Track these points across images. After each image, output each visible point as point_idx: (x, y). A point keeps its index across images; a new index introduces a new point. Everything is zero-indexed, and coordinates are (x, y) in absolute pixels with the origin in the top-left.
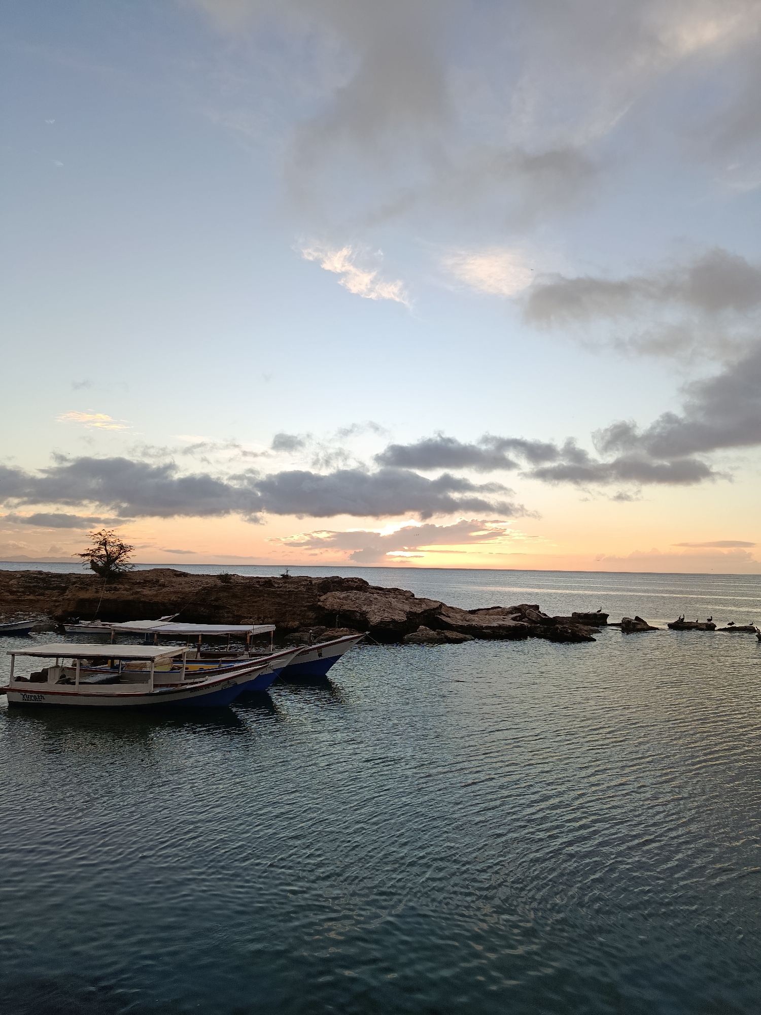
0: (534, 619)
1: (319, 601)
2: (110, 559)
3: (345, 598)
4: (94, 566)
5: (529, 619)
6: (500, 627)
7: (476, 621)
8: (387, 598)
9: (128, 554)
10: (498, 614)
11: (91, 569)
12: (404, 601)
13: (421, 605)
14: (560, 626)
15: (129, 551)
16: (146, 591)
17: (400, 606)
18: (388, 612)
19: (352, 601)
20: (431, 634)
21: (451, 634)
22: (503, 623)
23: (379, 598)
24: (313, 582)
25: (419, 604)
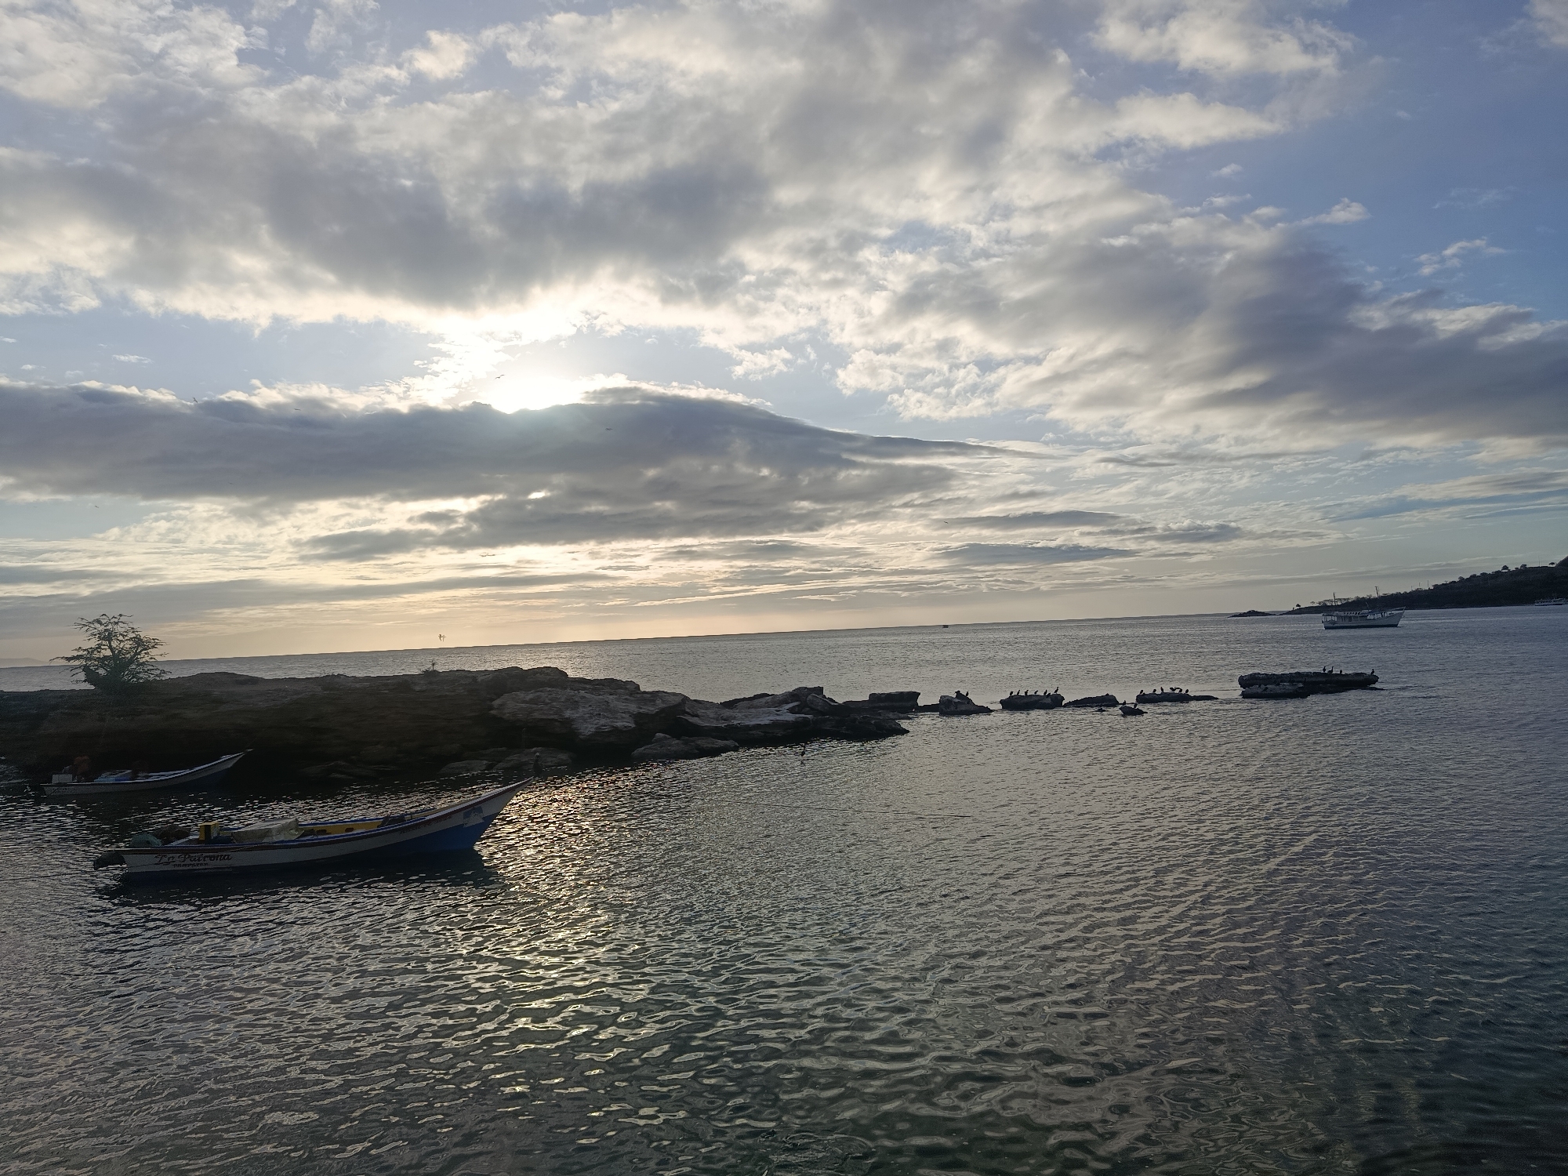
0: (819, 708)
1: (492, 708)
2: (119, 663)
3: (531, 701)
4: (91, 677)
5: (812, 709)
6: (775, 724)
7: (740, 718)
8: (599, 695)
9: (153, 652)
10: (767, 705)
11: (85, 681)
12: (628, 697)
13: (654, 701)
14: (859, 717)
15: (153, 647)
16: (190, 714)
17: (621, 705)
18: (605, 717)
19: (547, 704)
20: (675, 744)
21: (704, 743)
22: (778, 718)
23: (587, 695)
24: (479, 679)
25: (651, 701)
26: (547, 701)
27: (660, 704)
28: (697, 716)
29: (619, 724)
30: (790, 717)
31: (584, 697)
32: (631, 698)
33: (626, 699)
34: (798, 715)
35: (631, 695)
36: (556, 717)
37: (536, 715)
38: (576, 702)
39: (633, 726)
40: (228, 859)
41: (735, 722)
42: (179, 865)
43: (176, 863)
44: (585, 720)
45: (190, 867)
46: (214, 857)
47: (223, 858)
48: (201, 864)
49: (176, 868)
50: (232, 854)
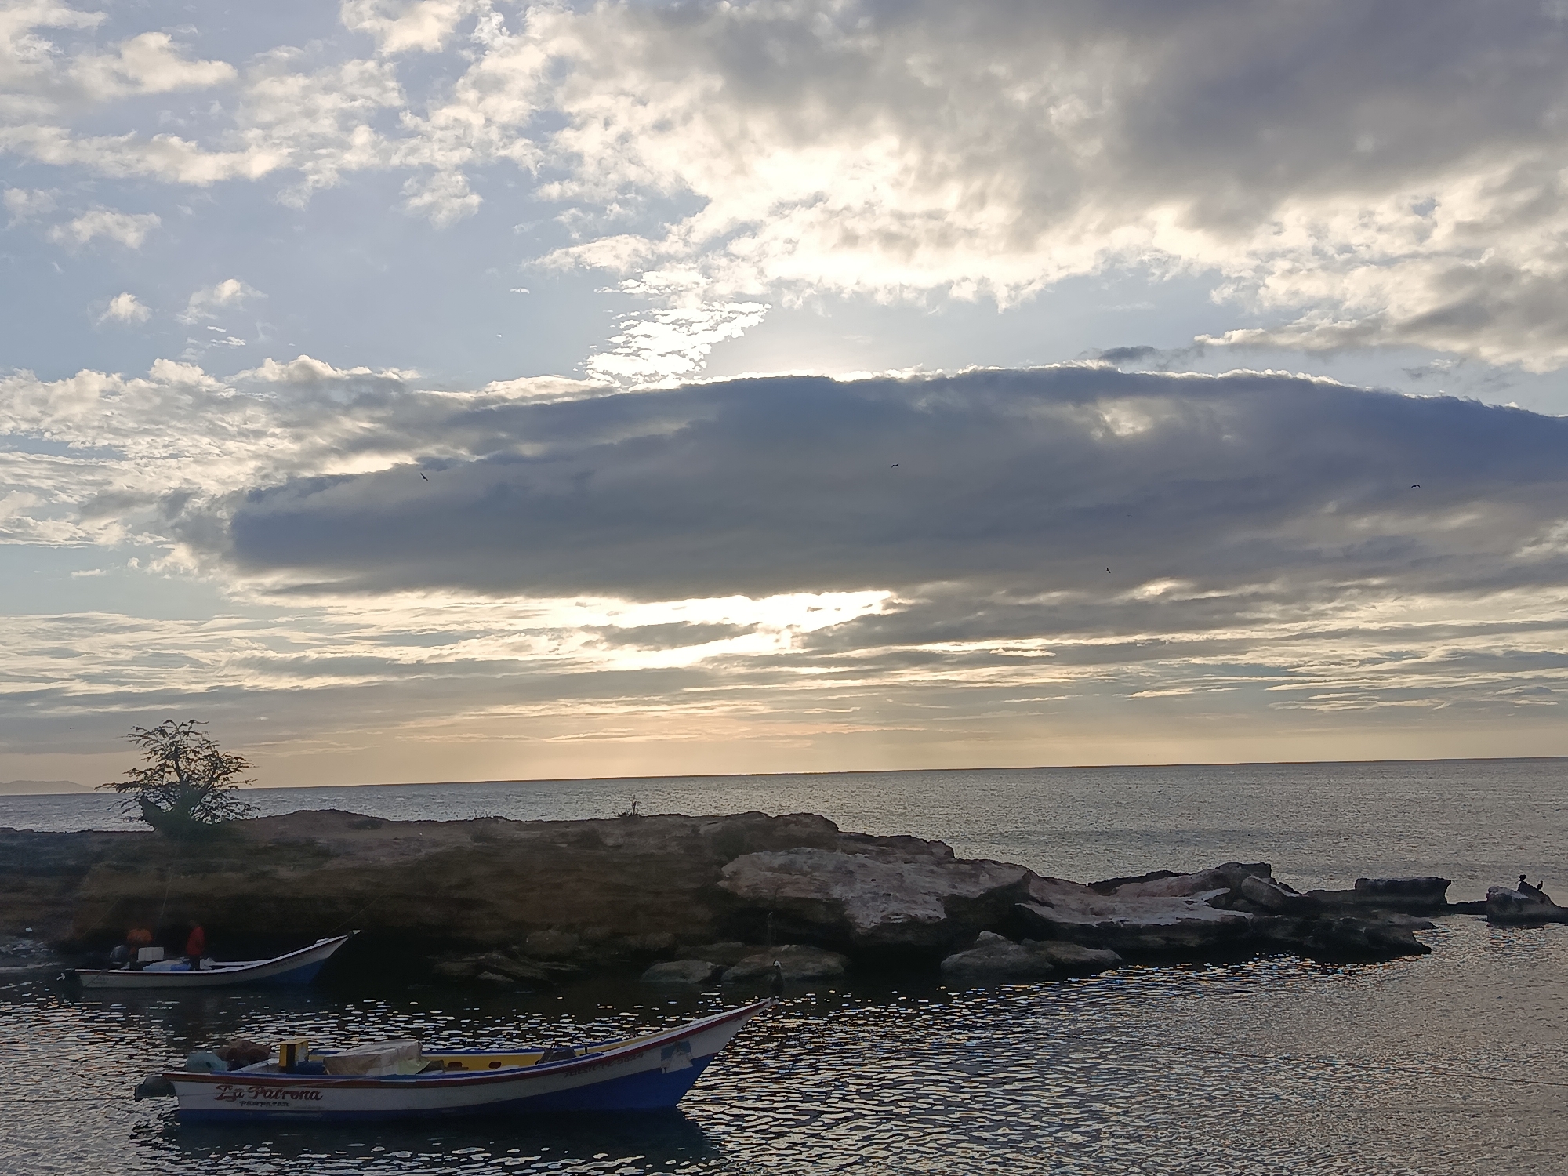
0: (1263, 900)
1: (720, 877)
2: (188, 791)
3: (785, 869)
4: (150, 812)
5: (1252, 902)
6: (1185, 926)
7: (1123, 912)
8: (889, 862)
9: (234, 777)
10: (1171, 891)
11: (141, 819)
12: (934, 868)
13: (976, 876)
14: (1337, 920)
15: (236, 769)
16: (284, 872)
17: (924, 882)
18: (896, 899)
19: (805, 874)
20: (1013, 952)
21: (1064, 952)
22: (1189, 915)
23: (869, 862)
24: (703, 830)
25: (972, 876)
26: (806, 869)
27: (986, 883)
28: (1051, 906)
29: (921, 913)
30: (1214, 915)
31: (864, 866)
32: (940, 870)
33: (932, 872)
34: (1226, 912)
35: (939, 863)
36: (818, 896)
37: (789, 892)
38: (852, 872)
39: (943, 916)
40: (316, 1098)
41: (1115, 919)
42: (249, 1103)
43: (247, 1100)
44: (865, 904)
45: (264, 1108)
46: (297, 1093)
47: (309, 1096)
48: (279, 1104)
49: (245, 1107)
50: (324, 1092)
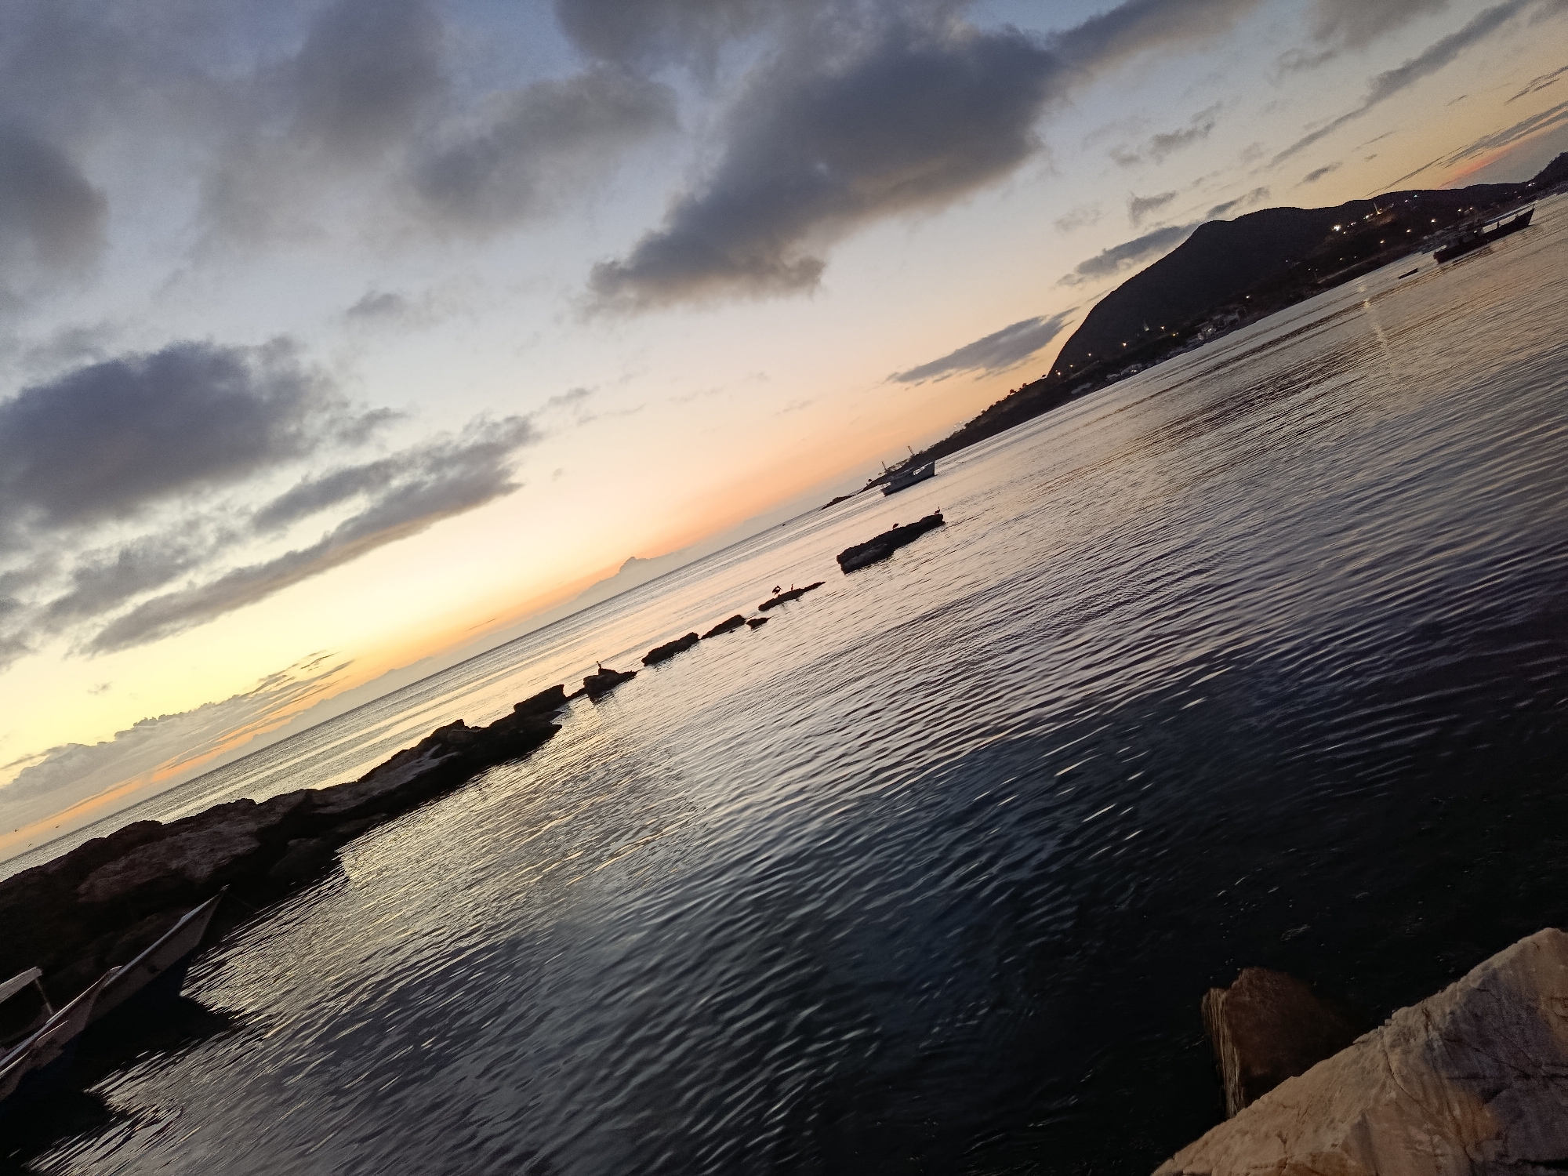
0: (462, 742)
1: (79, 896)
3: (128, 867)
5: (456, 746)
8: (206, 829)
10: (408, 761)
12: (242, 817)
13: (274, 809)
17: (239, 829)
22: (421, 769)
27: (280, 809)
29: (240, 850)
30: (436, 762)
31: (189, 839)
32: (247, 817)
34: (441, 758)
35: (244, 812)
38: (181, 847)
39: (256, 845)
44: (197, 863)
